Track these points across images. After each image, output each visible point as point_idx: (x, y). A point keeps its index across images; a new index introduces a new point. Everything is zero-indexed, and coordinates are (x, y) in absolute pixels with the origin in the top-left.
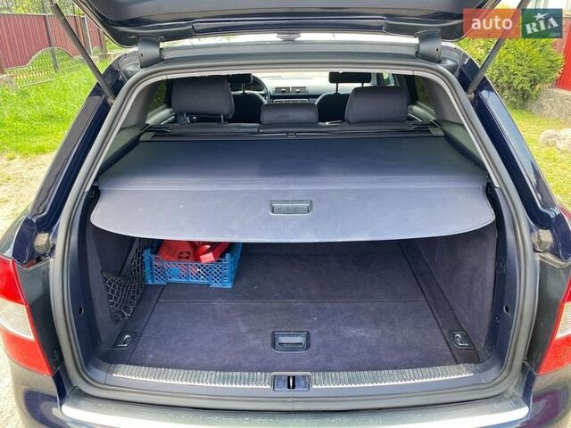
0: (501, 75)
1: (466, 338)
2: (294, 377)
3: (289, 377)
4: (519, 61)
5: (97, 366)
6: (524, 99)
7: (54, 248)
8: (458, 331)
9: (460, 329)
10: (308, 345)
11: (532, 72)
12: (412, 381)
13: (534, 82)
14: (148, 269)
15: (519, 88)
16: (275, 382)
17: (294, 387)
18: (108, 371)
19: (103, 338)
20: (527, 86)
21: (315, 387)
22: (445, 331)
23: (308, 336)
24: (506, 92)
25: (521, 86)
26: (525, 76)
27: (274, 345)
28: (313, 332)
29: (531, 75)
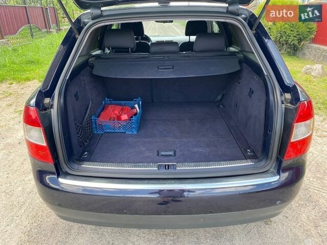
0: (282, 36)
1: (252, 151)
2: (168, 165)
3: (166, 165)
4: (291, 29)
5: (74, 162)
6: (294, 50)
7: (52, 105)
8: (248, 149)
9: (250, 148)
10: (175, 155)
11: (299, 34)
12: (225, 166)
13: (300, 40)
14: (94, 126)
15: (292, 44)
16: (159, 167)
17: (168, 169)
18: (79, 165)
19: (75, 152)
20: (296, 42)
21: (178, 168)
22: (242, 149)
23: (175, 151)
24: (285, 46)
25: (293, 42)
26: (295, 37)
27: (158, 155)
28: (177, 150)
29: (298, 36)
